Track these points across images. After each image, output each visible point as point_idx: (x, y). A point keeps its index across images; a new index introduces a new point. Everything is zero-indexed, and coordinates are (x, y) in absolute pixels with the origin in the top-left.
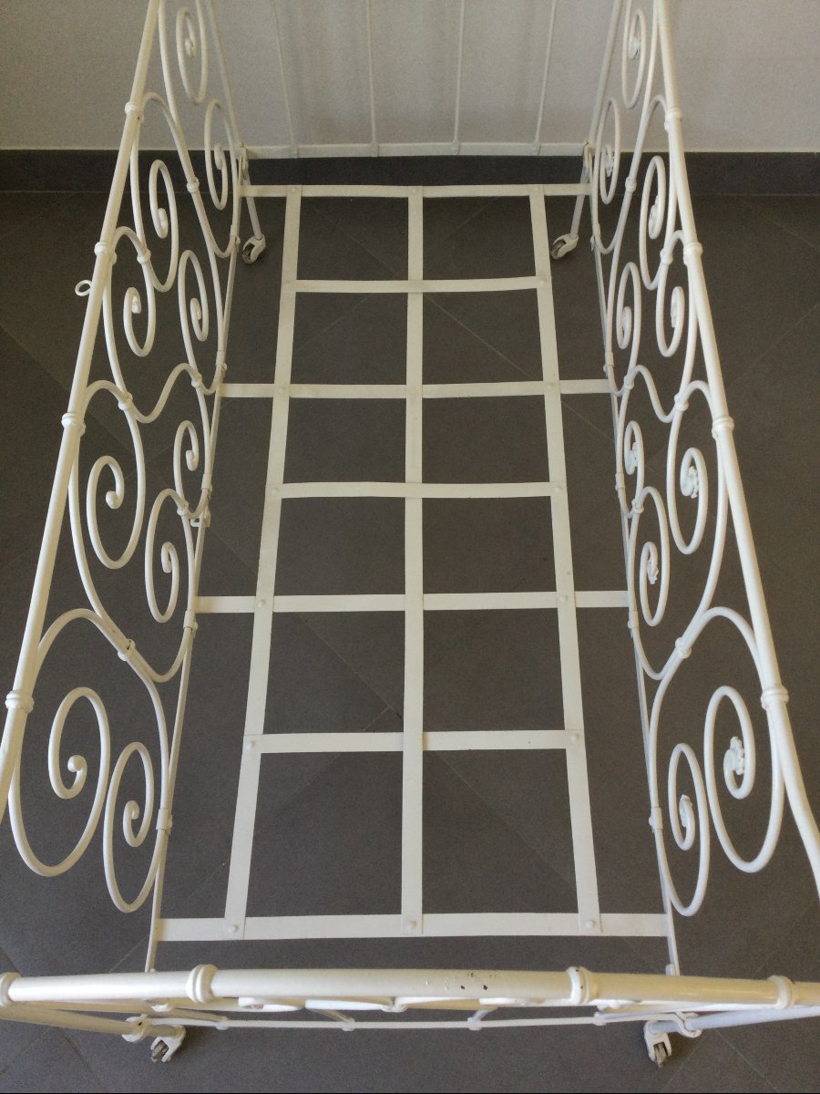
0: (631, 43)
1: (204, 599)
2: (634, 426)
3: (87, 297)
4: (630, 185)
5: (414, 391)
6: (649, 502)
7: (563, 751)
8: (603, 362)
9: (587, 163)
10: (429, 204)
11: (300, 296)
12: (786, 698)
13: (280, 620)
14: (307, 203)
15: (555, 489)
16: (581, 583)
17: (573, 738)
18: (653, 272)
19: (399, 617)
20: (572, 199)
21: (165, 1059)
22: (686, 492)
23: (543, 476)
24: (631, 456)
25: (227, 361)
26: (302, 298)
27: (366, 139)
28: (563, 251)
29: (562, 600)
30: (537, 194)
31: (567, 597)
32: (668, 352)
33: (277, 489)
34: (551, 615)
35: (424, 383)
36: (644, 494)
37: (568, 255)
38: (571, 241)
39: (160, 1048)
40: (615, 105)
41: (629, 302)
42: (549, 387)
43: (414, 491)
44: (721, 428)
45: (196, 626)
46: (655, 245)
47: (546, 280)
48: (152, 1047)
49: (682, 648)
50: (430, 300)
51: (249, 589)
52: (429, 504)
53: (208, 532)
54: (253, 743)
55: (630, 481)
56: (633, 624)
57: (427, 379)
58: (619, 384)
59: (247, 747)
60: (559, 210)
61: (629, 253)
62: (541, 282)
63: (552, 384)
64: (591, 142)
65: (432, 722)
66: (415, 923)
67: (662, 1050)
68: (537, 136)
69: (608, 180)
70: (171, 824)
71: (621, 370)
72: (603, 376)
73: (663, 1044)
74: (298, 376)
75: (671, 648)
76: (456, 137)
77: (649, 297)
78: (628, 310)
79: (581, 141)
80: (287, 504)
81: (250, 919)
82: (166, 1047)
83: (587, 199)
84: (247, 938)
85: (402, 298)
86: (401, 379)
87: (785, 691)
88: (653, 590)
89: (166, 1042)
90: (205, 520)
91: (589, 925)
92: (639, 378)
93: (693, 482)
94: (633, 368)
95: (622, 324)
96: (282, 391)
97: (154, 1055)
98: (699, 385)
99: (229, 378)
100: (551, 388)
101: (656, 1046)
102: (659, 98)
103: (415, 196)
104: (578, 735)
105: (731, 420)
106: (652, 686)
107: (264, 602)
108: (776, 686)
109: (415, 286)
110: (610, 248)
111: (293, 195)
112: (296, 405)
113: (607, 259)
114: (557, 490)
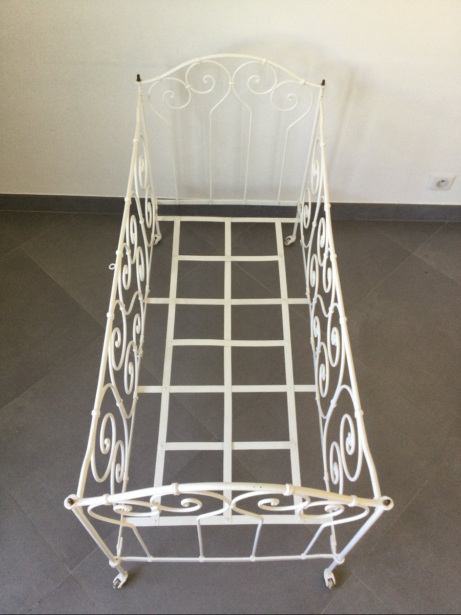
0: (314, 172)
1: (141, 387)
2: (317, 318)
3: (114, 269)
4: (314, 224)
5: (228, 302)
6: (322, 348)
7: (289, 450)
8: (305, 291)
9: (299, 210)
10: (233, 224)
11: (180, 262)
12: (363, 414)
13: (172, 396)
14: (183, 224)
15: (286, 343)
16: (297, 382)
17: (293, 445)
18: (322, 260)
19: (221, 395)
20: (293, 224)
21: (119, 587)
22: (333, 344)
23: (281, 337)
24: (315, 330)
25: (150, 288)
26: (181, 263)
27: (207, 196)
28: (290, 242)
29: (289, 388)
30: (278, 222)
31: (291, 388)
32: (327, 291)
33: (171, 342)
34: (284, 395)
35: (232, 298)
36: (321, 345)
37: (292, 244)
38: (293, 238)
39: (117, 582)
40: (309, 191)
41: (314, 269)
42: (284, 301)
43: (228, 343)
44: (343, 320)
45: (138, 398)
46: (323, 250)
47: (282, 257)
48: (114, 582)
49: (333, 403)
50: (234, 264)
51: (159, 383)
52: (234, 349)
53: (141, 358)
54: (162, 446)
55: (316, 339)
56: (317, 398)
57: (233, 297)
58: (312, 301)
59: (159, 448)
60: (287, 229)
61: (314, 251)
62: (280, 258)
63: (285, 300)
64: (300, 200)
65: (236, 438)
66: (229, 519)
67: (331, 582)
68: (278, 198)
69: (307, 219)
70: (128, 479)
71: (312, 296)
72: (306, 297)
73: (332, 579)
74: (179, 295)
75: (329, 404)
76: (245, 198)
77: (321, 269)
78: (314, 272)
79: (296, 200)
80: (176, 348)
81: (161, 517)
82: (120, 581)
83: (299, 224)
84: (160, 525)
85: (222, 263)
86: (222, 297)
87: (362, 412)
88: (324, 383)
89: (120, 579)
90: (141, 355)
91: (299, 519)
92: (318, 299)
93: (335, 340)
94: (316, 295)
95: (312, 278)
96: (172, 301)
97: (115, 585)
98: (336, 304)
99: (150, 296)
100: (285, 301)
101: (329, 580)
102: (323, 197)
103: (228, 221)
104: (295, 444)
105: (346, 318)
106: (324, 421)
107: (166, 388)
108: (359, 409)
109: (228, 258)
110: (308, 246)
111: (177, 220)
112: (179, 307)
113: (307, 250)
114: (287, 343)
